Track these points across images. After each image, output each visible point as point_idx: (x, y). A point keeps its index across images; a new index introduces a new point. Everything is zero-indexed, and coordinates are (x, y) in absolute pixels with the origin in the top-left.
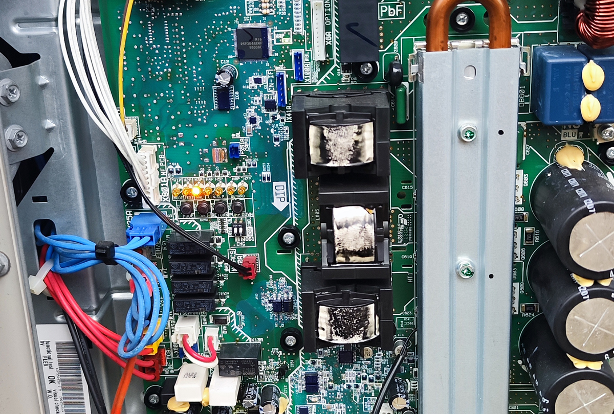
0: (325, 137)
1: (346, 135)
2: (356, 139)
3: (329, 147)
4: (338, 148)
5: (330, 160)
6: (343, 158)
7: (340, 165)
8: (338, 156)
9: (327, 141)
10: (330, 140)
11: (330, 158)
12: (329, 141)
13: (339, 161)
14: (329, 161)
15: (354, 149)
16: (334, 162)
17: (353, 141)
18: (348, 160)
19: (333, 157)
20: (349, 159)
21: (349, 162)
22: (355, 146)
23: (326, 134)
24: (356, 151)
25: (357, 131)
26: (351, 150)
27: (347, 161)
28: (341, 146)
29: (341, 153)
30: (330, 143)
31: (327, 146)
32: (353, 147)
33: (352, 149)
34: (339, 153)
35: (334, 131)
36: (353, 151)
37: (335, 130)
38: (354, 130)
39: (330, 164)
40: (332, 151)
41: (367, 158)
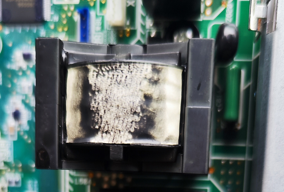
0: (91, 86)
1: (128, 81)
2: (149, 92)
3: (96, 106)
4: (112, 106)
5: (97, 131)
6: (120, 128)
7: (115, 142)
8: (111, 122)
9: (93, 92)
10: (98, 91)
11: (97, 127)
12: (96, 93)
13: (112, 133)
14: (94, 132)
15: (143, 110)
16: (104, 135)
17: (141, 95)
18: (130, 132)
19: (102, 126)
20: (132, 130)
21: (130, 136)
22: (145, 107)
23: (92, 80)
24: (146, 116)
25: (149, 76)
26: (135, 113)
27: (127, 133)
28: (117, 103)
29: (118, 117)
30: (99, 97)
31: (93, 104)
32: (141, 106)
33: (139, 110)
34: (113, 115)
35: (106, 73)
36: (141, 115)
37: (108, 71)
38: (144, 73)
39: (96, 139)
40: (102, 113)
41: (166, 136)
